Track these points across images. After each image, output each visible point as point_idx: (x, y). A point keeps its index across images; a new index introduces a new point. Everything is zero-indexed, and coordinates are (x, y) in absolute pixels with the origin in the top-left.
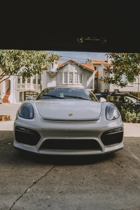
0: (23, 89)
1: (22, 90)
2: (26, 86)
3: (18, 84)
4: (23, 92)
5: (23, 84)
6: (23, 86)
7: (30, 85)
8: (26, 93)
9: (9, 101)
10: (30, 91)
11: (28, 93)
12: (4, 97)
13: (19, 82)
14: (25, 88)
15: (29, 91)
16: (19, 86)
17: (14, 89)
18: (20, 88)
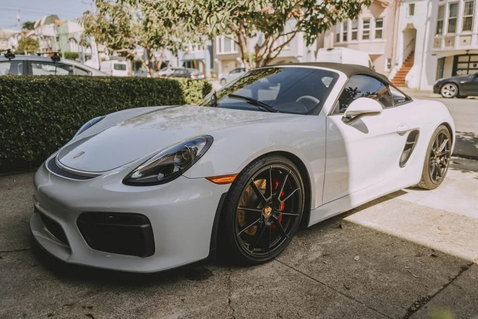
0: (450, 48)
1: (447, 50)
2: (458, 39)
3: (437, 36)
4: (450, 57)
5: (451, 34)
6: (450, 41)
7: (471, 35)
8: (461, 59)
9: (406, 82)
10: (469, 53)
11: (466, 59)
12: (399, 72)
13: (440, 31)
14: (453, 45)
15: (465, 53)
16: (437, 43)
17: (426, 50)
18: (440, 47)
